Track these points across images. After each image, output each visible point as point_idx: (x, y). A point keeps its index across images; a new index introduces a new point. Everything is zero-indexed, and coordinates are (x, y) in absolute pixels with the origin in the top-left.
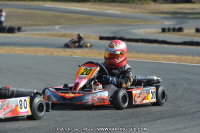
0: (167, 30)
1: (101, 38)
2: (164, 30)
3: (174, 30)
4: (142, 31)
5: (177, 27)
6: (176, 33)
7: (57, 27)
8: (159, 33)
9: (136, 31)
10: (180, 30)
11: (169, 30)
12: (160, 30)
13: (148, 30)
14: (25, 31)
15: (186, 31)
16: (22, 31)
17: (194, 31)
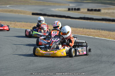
0: (71, 10)
1: (33, 14)
2: (69, 9)
3: (75, 9)
4: (57, 9)
5: (77, 8)
6: (76, 11)
7: (8, 6)
8: (67, 11)
9: (53, 9)
10: (78, 9)
11: (72, 9)
12: (67, 9)
13: (60, 9)
15: (82, 10)
17: (86, 10)
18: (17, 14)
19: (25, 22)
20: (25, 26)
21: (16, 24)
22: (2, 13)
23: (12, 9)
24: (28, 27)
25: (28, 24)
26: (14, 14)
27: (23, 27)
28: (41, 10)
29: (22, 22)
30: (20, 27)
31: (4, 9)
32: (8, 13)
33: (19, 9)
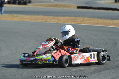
0: (118, 1)
1: (79, 7)
2: (116, 1)
4: (103, 2)
8: (113, 3)
9: (99, 2)
12: (114, 1)
13: (106, 1)
14: (33, 3)
16: (31, 3)
18: (61, 8)
19: (69, 16)
20: (68, 20)
21: (60, 19)
22: (46, 7)
23: (56, 3)
24: (72, 21)
25: (72, 18)
26: (59, 8)
27: (67, 21)
28: (87, 3)
29: (66, 16)
30: (63, 22)
31: (48, 4)
32: (52, 8)
33: (63, 3)
